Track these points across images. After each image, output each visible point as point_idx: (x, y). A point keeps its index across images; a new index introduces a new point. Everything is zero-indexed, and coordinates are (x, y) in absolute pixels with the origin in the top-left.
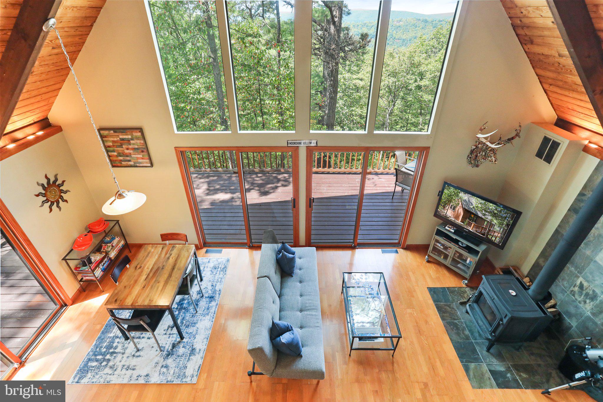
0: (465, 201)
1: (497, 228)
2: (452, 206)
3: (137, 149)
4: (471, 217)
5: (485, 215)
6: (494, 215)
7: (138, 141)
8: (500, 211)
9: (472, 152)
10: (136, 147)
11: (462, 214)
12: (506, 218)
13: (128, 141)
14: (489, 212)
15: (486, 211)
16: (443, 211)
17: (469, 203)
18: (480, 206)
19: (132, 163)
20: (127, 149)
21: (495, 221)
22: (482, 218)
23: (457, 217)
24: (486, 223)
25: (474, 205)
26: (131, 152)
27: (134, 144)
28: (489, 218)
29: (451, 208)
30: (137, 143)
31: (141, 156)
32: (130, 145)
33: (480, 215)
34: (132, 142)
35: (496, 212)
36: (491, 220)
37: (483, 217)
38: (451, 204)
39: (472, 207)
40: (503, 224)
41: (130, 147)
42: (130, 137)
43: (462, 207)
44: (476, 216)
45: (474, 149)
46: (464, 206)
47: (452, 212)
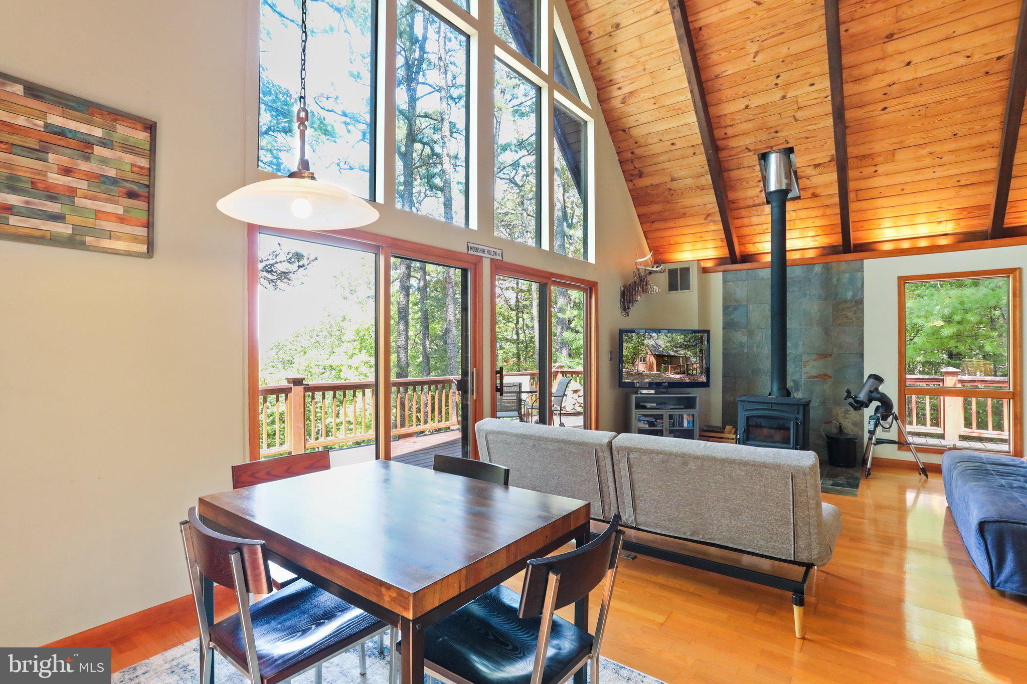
0: (652, 346)
1: (693, 360)
2: (641, 358)
3: (114, 181)
4: (665, 360)
5: (677, 352)
6: (686, 347)
7: (129, 158)
8: (689, 341)
9: (623, 294)
10: (112, 173)
11: (655, 362)
12: (696, 345)
13: (85, 146)
14: (679, 347)
15: (676, 347)
16: (633, 368)
17: (657, 346)
18: (669, 344)
19: (63, 229)
20: (67, 171)
21: (689, 353)
22: (675, 356)
23: (651, 369)
24: (681, 359)
25: (663, 347)
26: (83, 185)
27: (104, 161)
28: (682, 352)
29: (641, 361)
30: (120, 159)
31: (120, 210)
32: (87, 158)
33: (672, 354)
34: (98, 150)
35: (685, 343)
36: (685, 354)
37: (676, 354)
38: (640, 356)
39: (661, 349)
40: (697, 353)
41: (84, 166)
42: (98, 132)
43: (652, 354)
44: (669, 356)
45: (624, 291)
46: (653, 353)
47: (644, 365)
